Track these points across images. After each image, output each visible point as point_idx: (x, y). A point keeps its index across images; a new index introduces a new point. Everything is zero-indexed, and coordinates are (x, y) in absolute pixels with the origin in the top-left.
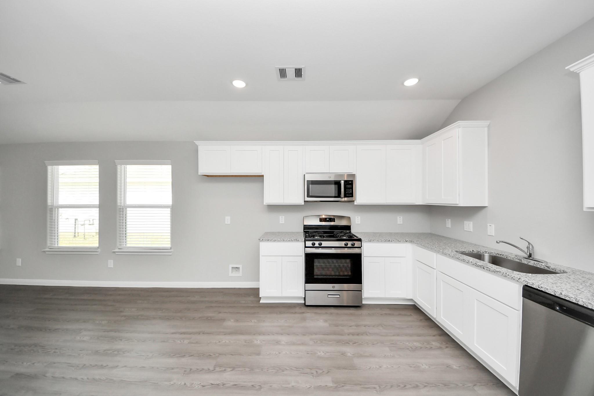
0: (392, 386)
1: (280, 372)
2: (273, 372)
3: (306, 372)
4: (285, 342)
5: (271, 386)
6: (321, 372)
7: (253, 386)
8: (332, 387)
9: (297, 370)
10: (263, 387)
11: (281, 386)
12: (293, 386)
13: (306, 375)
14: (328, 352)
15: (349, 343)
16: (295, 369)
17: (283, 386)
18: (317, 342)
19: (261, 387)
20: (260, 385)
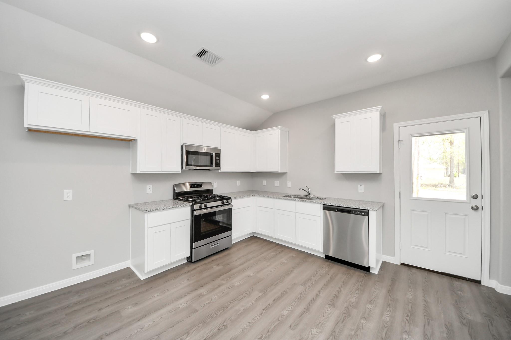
0: (284, 277)
1: (226, 309)
2: (221, 312)
3: (241, 298)
4: (206, 292)
5: (231, 320)
6: (249, 292)
7: (218, 329)
8: (262, 295)
9: (234, 301)
10: (227, 324)
11: (237, 315)
12: (243, 310)
13: (243, 299)
14: (240, 281)
15: (245, 270)
16: (233, 301)
17: (239, 314)
18: (227, 279)
19: (226, 326)
20: (223, 325)
